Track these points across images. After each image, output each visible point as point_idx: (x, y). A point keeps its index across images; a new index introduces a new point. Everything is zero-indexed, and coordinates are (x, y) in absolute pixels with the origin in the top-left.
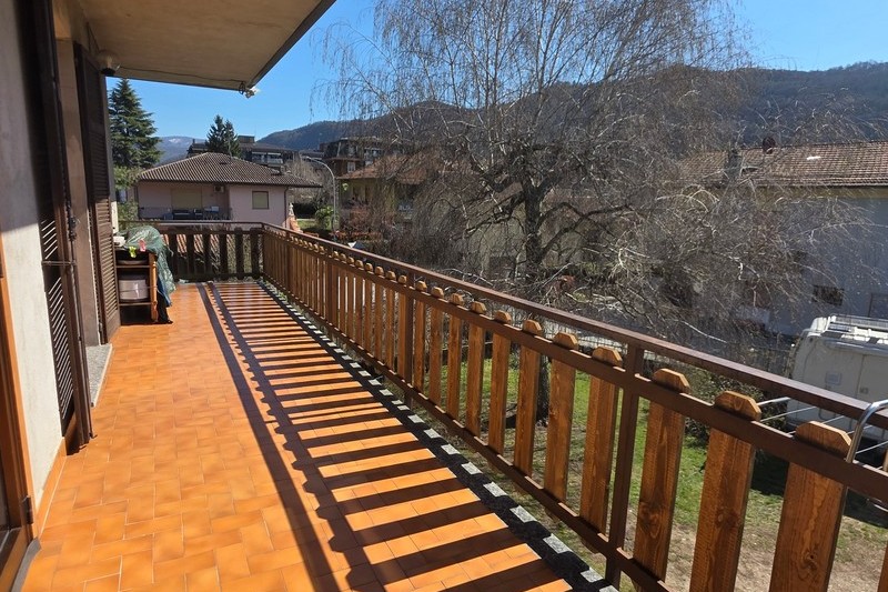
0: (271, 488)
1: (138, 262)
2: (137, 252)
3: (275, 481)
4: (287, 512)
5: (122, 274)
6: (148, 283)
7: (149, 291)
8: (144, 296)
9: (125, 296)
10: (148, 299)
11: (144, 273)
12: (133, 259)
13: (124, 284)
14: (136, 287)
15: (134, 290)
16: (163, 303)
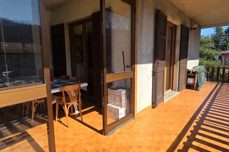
0: (179, 132)
1: (193, 74)
2: (192, 72)
3: (182, 131)
4: (177, 138)
5: (188, 77)
6: (195, 80)
7: (194, 82)
8: (193, 83)
9: (188, 82)
10: (194, 84)
11: (194, 77)
12: (191, 73)
13: (189, 79)
14: (191, 80)
15: (191, 81)
16: (197, 85)
